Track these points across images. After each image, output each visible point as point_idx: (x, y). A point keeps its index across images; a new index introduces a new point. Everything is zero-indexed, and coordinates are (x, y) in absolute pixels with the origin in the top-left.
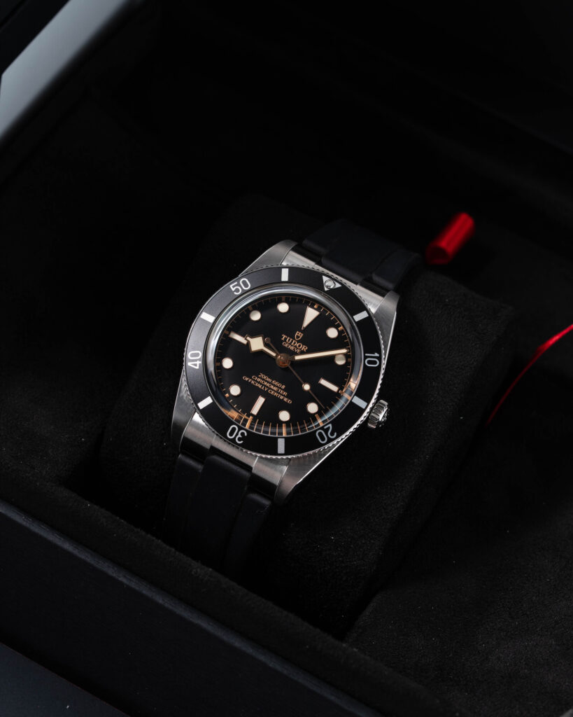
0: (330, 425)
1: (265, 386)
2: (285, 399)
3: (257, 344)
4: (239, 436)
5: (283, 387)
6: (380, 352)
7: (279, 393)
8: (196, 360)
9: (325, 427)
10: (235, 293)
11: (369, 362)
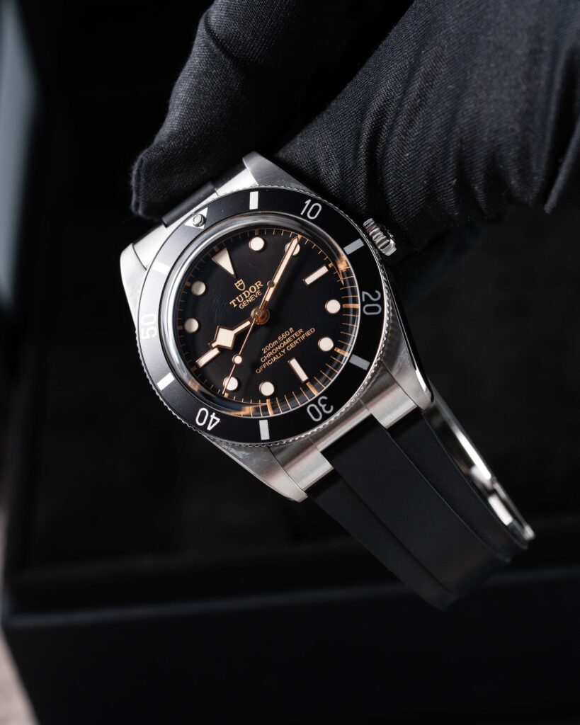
0: (364, 293)
1: (280, 351)
2: (308, 334)
3: (225, 337)
4: (323, 406)
5: (291, 329)
6: (307, 198)
7: (297, 338)
8: (209, 418)
9: (364, 300)
10: (153, 336)
11: (312, 214)
